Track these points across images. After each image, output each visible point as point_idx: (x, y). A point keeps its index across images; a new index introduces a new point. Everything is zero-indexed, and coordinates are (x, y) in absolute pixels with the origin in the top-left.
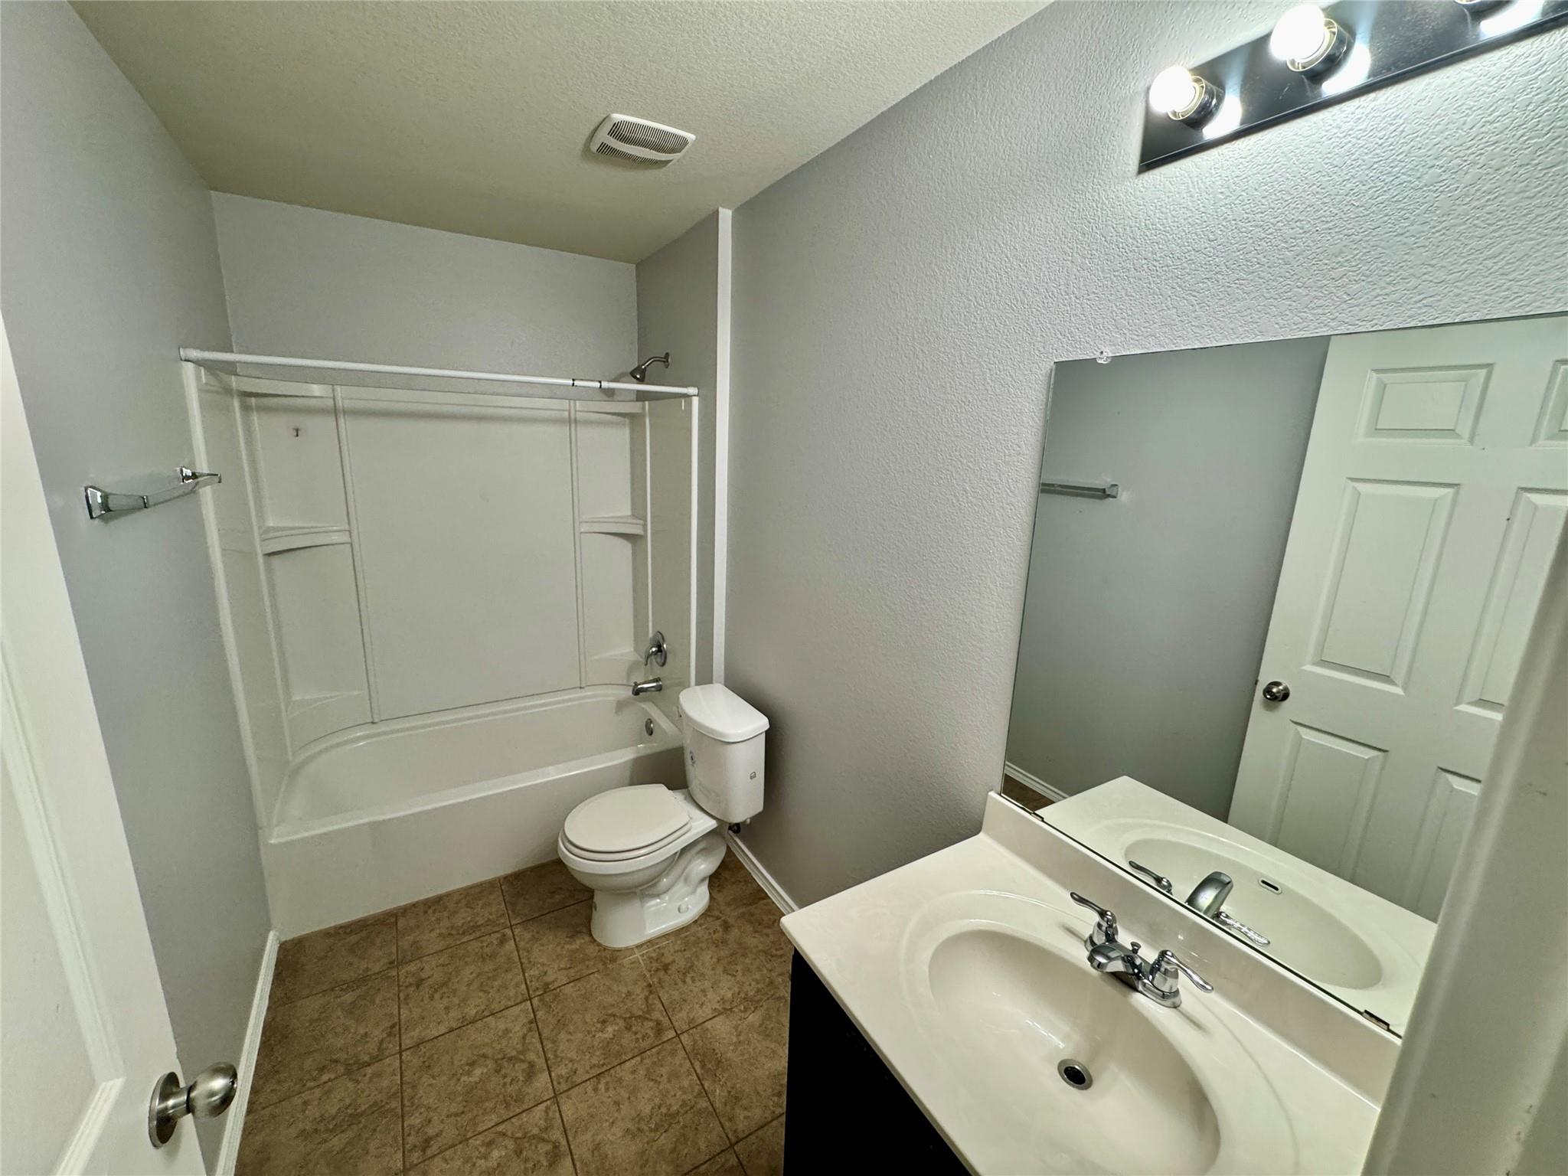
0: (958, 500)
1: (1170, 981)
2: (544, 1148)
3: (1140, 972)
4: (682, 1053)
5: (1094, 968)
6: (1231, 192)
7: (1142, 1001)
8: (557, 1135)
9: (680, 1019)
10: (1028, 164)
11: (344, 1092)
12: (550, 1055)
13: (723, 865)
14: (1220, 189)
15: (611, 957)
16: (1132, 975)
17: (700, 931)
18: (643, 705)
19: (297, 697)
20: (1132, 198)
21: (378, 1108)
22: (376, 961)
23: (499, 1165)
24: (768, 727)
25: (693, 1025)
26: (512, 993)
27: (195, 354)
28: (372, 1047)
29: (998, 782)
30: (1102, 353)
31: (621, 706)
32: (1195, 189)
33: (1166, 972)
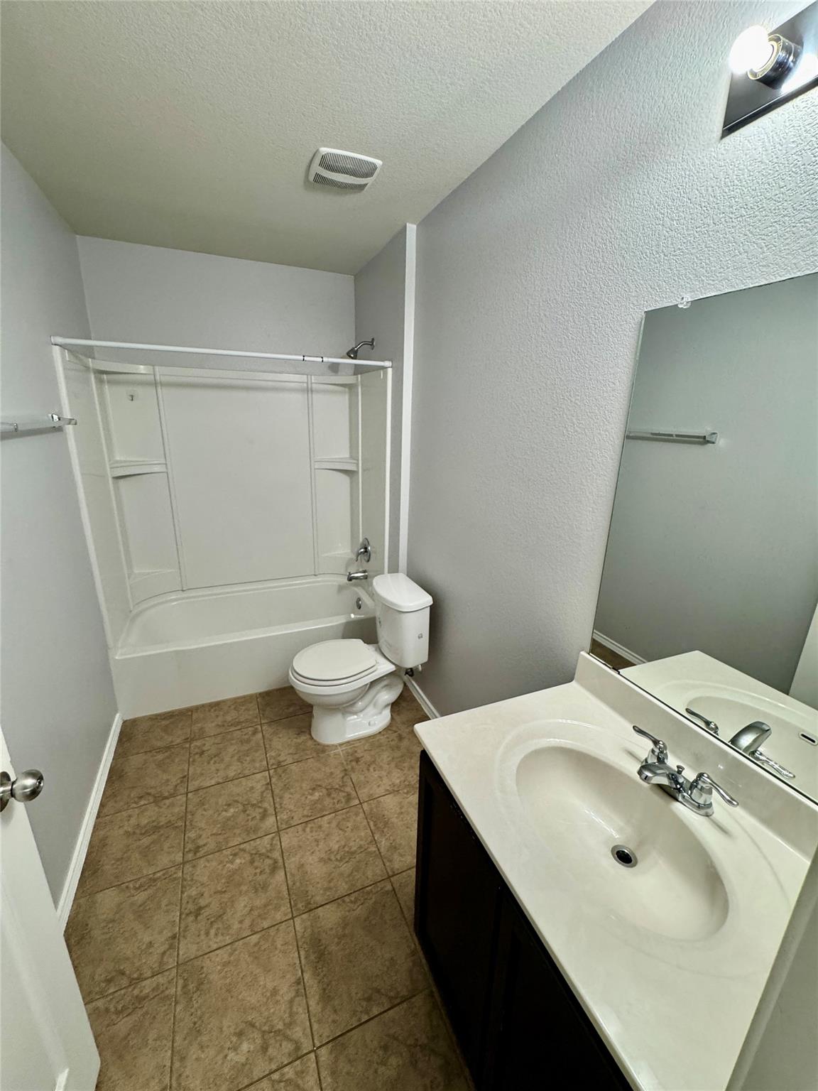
0: (567, 430)
1: (705, 796)
2: (268, 862)
3: (681, 787)
4: (362, 815)
5: (642, 779)
6: (802, 140)
7: (681, 809)
8: (276, 855)
9: (363, 793)
10: (631, 147)
11: (151, 814)
12: (277, 805)
13: (401, 697)
14: (792, 138)
15: (322, 749)
16: (674, 789)
17: (383, 739)
18: (356, 589)
19: (136, 571)
20: (715, 161)
21: (169, 825)
22: (177, 737)
23: (239, 868)
24: (432, 603)
25: (372, 798)
26: (257, 765)
27: (60, 340)
28: (170, 788)
29: (588, 644)
30: (683, 298)
31: (341, 588)
32: (770, 142)
33: (702, 789)
